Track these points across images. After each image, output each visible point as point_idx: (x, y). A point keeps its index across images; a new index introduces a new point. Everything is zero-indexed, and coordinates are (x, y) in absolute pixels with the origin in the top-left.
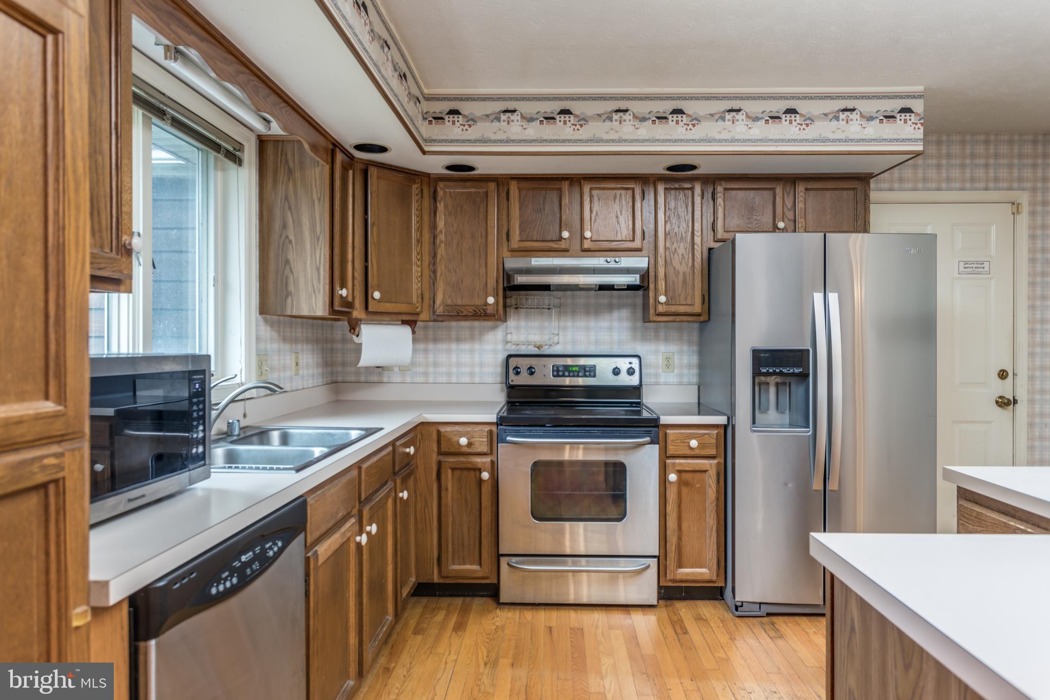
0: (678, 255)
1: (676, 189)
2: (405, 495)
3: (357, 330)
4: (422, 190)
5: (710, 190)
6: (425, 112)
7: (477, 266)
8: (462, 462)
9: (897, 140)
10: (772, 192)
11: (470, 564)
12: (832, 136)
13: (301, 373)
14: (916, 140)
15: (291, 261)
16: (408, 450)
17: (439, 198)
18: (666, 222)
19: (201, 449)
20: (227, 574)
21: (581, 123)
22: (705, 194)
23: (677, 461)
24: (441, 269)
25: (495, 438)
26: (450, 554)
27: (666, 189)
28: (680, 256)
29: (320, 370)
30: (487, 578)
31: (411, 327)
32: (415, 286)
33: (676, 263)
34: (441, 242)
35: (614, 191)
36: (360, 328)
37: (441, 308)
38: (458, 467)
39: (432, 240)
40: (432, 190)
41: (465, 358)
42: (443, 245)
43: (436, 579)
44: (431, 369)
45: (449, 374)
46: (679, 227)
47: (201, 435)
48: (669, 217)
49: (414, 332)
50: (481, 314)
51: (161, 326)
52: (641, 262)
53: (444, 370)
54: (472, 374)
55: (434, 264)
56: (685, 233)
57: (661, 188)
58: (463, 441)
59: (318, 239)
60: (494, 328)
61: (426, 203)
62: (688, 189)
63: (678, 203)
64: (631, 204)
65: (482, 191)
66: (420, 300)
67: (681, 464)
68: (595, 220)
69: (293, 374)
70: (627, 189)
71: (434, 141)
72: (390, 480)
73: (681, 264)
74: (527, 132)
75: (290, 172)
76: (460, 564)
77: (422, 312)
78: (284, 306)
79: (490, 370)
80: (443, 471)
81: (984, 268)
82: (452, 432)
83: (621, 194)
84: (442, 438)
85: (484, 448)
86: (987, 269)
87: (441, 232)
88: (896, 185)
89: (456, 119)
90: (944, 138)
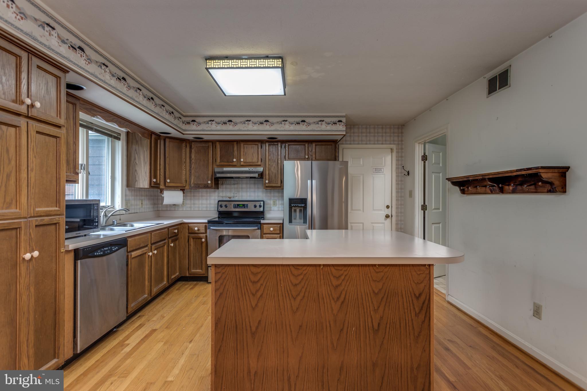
0: (273, 167)
1: (272, 145)
2: (172, 245)
3: (162, 192)
4: (186, 145)
5: (284, 145)
6: (184, 120)
7: (205, 171)
8: (196, 236)
9: (337, 131)
10: (304, 146)
11: (199, 270)
12: (316, 129)
13: (144, 206)
14: (343, 131)
15: (137, 170)
16: (175, 231)
17: (192, 148)
18: (269, 156)
19: (97, 224)
20: (100, 251)
21: (235, 124)
22: (282, 146)
23: (267, 235)
24: (193, 171)
25: (207, 228)
26: (192, 266)
27: (269, 145)
28: (274, 167)
29: (152, 206)
30: (204, 274)
31: (183, 191)
32: (184, 177)
33: (272, 169)
34: (193, 162)
35: (252, 145)
36: (163, 192)
37: (193, 185)
38: (194, 237)
39: (190, 162)
40: (190, 145)
41: (204, 202)
42: (193, 164)
43: (187, 275)
44: (192, 206)
45: (199, 207)
46: (273, 157)
47: (97, 220)
48: (270, 154)
49: (184, 193)
50: (206, 187)
51: (92, 191)
52: (261, 169)
53: (197, 206)
54: (207, 207)
55: (191, 170)
56: (276, 159)
57: (267, 144)
58: (196, 229)
59: (146, 163)
60: (215, 191)
61: (188, 150)
62: (277, 145)
63: (273, 149)
64: (257, 149)
65: (207, 145)
66: (185, 182)
67: (268, 236)
68: (245, 155)
69: (140, 207)
70: (256, 145)
71: (187, 130)
72: (166, 239)
73: (274, 170)
74: (217, 127)
75: (137, 142)
76: (195, 270)
77: (186, 186)
78: (135, 185)
79: (213, 206)
80: (190, 239)
81: (381, 171)
82: (193, 226)
83: (254, 146)
84: (190, 228)
85: (204, 231)
86: (382, 171)
87: (193, 159)
88: (352, 142)
89: (194, 123)
90: (368, 127)
